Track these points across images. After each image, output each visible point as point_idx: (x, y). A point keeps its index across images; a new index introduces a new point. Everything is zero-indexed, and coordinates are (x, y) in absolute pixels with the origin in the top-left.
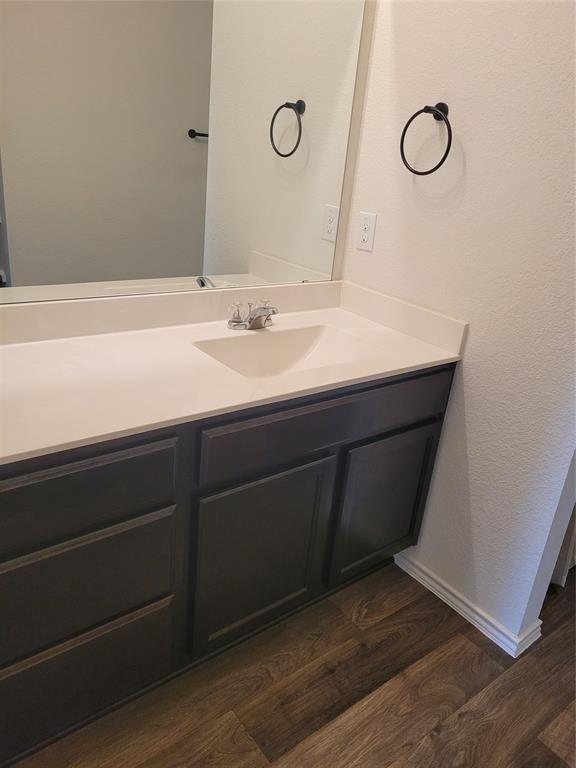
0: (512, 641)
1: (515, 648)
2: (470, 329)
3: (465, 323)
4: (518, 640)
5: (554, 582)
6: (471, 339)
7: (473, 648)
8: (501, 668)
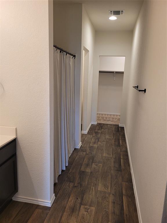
0: (49, 203)
1: (50, 204)
2: (17, 129)
3: (15, 128)
4: (50, 202)
5: (55, 182)
6: (18, 131)
7: (40, 211)
8: (48, 211)
